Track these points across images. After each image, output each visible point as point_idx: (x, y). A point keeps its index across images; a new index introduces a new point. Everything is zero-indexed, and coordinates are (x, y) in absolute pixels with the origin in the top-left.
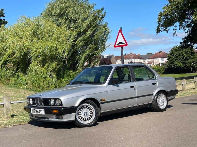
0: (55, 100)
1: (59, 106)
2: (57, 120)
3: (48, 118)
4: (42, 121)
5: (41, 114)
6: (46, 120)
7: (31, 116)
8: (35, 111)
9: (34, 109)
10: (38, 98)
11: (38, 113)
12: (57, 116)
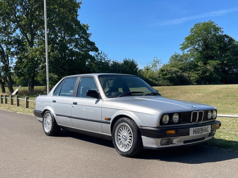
7: (169, 144)
8: (200, 130)
9: (198, 128)
10: (197, 111)
11: (203, 133)
12: (212, 132)
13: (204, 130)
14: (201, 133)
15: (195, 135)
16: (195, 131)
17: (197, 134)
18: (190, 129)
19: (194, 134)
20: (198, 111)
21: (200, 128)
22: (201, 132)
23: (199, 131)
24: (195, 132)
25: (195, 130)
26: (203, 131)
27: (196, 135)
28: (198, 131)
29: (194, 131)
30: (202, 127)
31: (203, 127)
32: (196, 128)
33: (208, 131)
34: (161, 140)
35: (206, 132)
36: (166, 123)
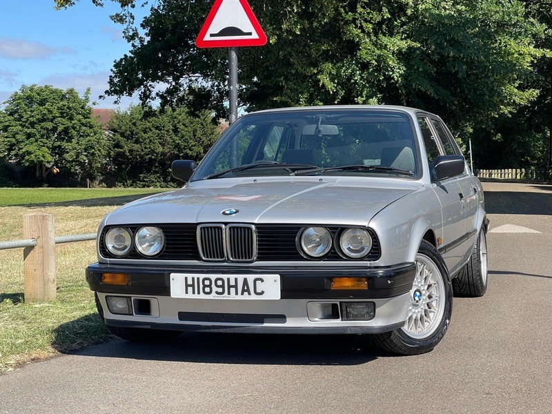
0: (337, 232)
1: (361, 259)
2: (337, 323)
3: (282, 318)
4: (237, 331)
5: (254, 297)
6: (265, 325)
7: (132, 315)
8: (213, 286)
9: (202, 276)
10: (223, 226)
11: (233, 296)
12: (344, 305)
13: (236, 286)
14: (217, 293)
15: (190, 296)
16: (193, 286)
17: (202, 296)
18: (172, 275)
19: (187, 293)
20: (226, 224)
21: (213, 277)
22: (220, 290)
23: (210, 286)
24: (190, 289)
25: (190, 282)
26: (233, 290)
27: (196, 296)
28: (205, 286)
29: (187, 285)
30: (225, 277)
31: (232, 277)
32: (196, 276)
33: (262, 293)
34: (106, 297)
35: (249, 294)
36: (120, 253)
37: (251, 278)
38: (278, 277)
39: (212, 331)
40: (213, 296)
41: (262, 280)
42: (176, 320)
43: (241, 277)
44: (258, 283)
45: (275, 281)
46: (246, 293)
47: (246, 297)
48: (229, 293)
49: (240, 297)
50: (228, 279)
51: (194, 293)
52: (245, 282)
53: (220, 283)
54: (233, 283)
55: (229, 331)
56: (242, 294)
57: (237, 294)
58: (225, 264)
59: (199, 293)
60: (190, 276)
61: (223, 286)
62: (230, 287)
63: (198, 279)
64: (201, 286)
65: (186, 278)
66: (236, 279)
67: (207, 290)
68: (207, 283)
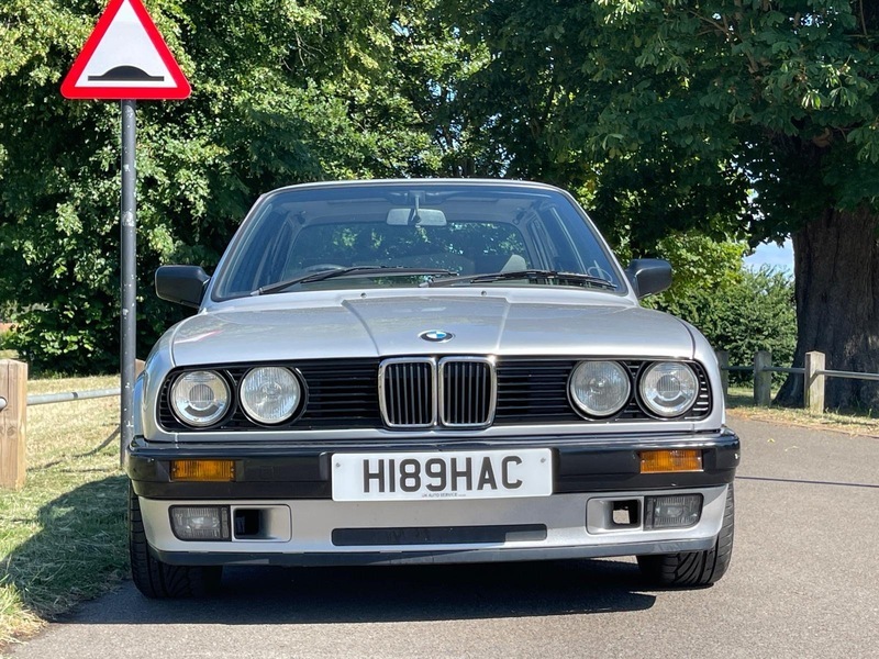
1: (681, 417)
2: (637, 535)
3: (539, 530)
5: (502, 492)
6: (508, 544)
7: (229, 540)
8: (423, 474)
9: (399, 457)
10: (432, 361)
11: (462, 492)
12: (651, 501)
13: (468, 474)
14: (430, 487)
15: (375, 495)
16: (380, 476)
17: (400, 495)
18: (336, 458)
19: (367, 489)
20: (439, 357)
21: (423, 457)
22: (437, 482)
23: (416, 475)
24: (374, 483)
25: (374, 469)
26: (462, 481)
27: (387, 496)
28: (405, 476)
29: (368, 476)
30: (446, 456)
31: (461, 456)
32: (387, 457)
33: (519, 484)
34: (171, 508)
35: (494, 486)
36: (202, 420)
37: (496, 456)
38: (547, 453)
39: (404, 561)
40: (422, 494)
41: (517, 460)
42: (326, 545)
43: (478, 456)
44: (511, 464)
45: (543, 461)
46: (487, 486)
47: (487, 492)
48: (454, 487)
49: (475, 494)
50: (454, 461)
51: (382, 489)
52: (487, 464)
53: (436, 468)
54: (461, 467)
55: (438, 560)
56: (480, 487)
57: (469, 487)
58: (432, 433)
59: (392, 489)
60: (374, 458)
61: (442, 475)
62: (455, 474)
63: (392, 462)
64: (398, 475)
65: (366, 463)
66: (469, 461)
67: (410, 482)
68: (410, 469)
